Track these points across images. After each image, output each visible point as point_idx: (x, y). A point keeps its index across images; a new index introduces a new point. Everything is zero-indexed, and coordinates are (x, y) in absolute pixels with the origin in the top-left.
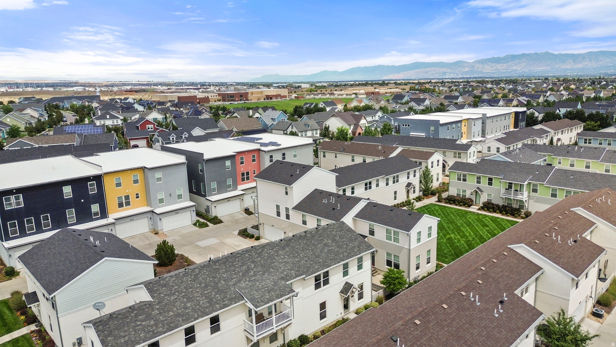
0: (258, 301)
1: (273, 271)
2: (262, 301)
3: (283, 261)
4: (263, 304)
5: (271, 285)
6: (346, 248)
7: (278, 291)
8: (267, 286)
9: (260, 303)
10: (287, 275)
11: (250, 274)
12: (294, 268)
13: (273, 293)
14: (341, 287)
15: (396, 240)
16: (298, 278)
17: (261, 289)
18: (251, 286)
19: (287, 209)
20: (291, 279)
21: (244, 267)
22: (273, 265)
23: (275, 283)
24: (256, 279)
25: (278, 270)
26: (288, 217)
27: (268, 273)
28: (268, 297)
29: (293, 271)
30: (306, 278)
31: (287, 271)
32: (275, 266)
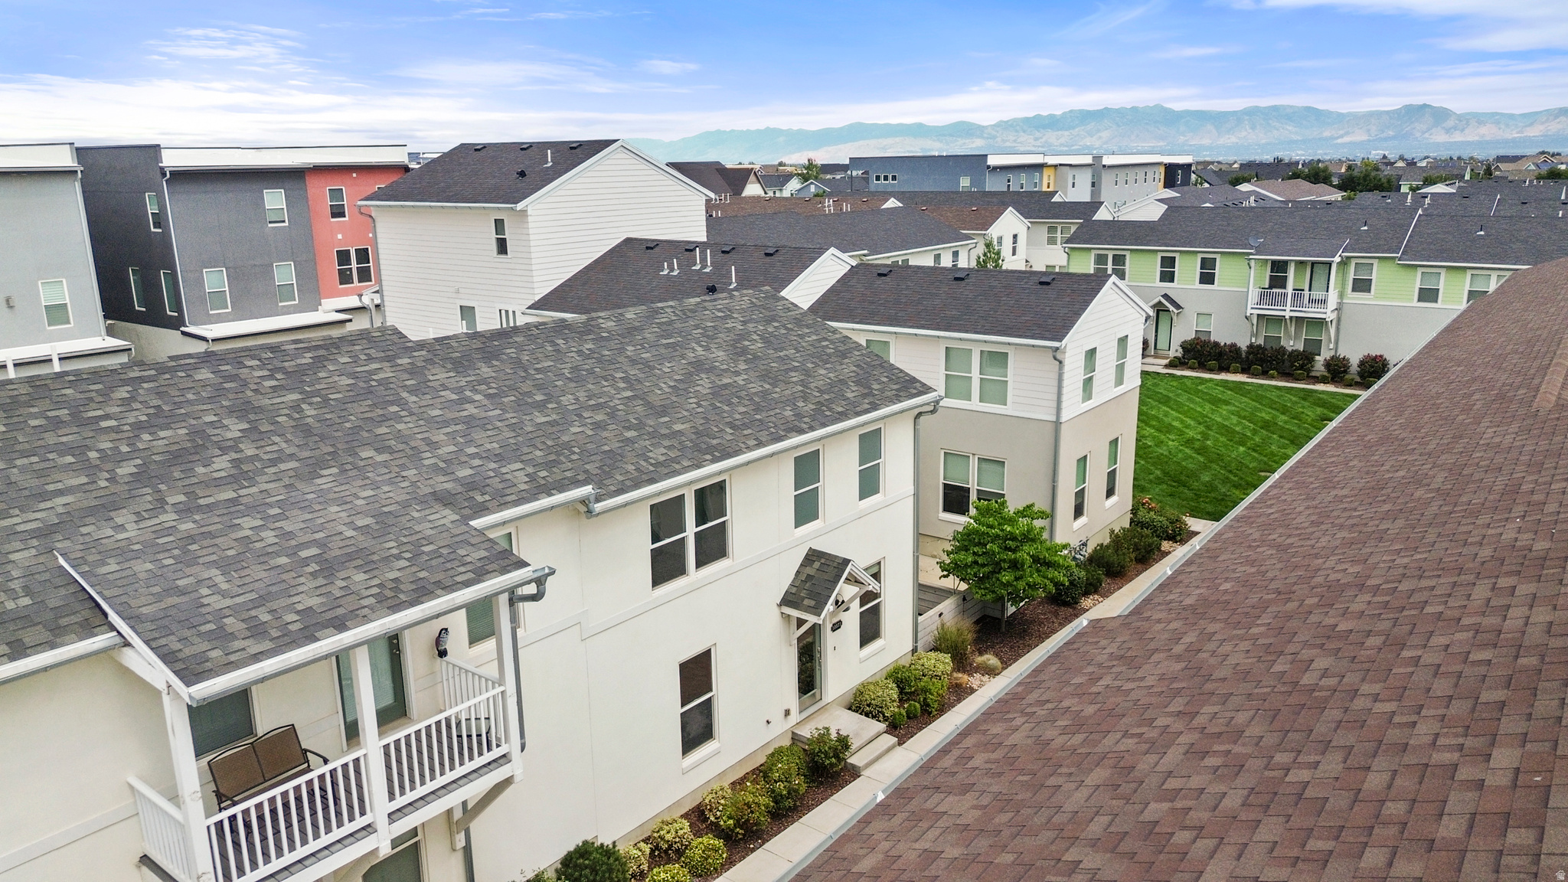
0: (221, 628)
1: (379, 458)
2: (257, 631)
3: (450, 415)
4: (267, 645)
5: (350, 533)
6: (803, 383)
7: (403, 563)
8: (321, 535)
9: (238, 644)
10: (471, 485)
11: (200, 470)
12: (525, 450)
13: (360, 577)
14: (784, 574)
15: (995, 391)
16: (545, 502)
17: (264, 556)
18: (191, 539)
20: (503, 506)
21: (162, 434)
22: (383, 430)
23: (385, 524)
24: (244, 500)
25: (416, 456)
27: (343, 471)
28: (313, 601)
29: (519, 465)
30: (598, 507)
31: (477, 462)
32: (399, 436)
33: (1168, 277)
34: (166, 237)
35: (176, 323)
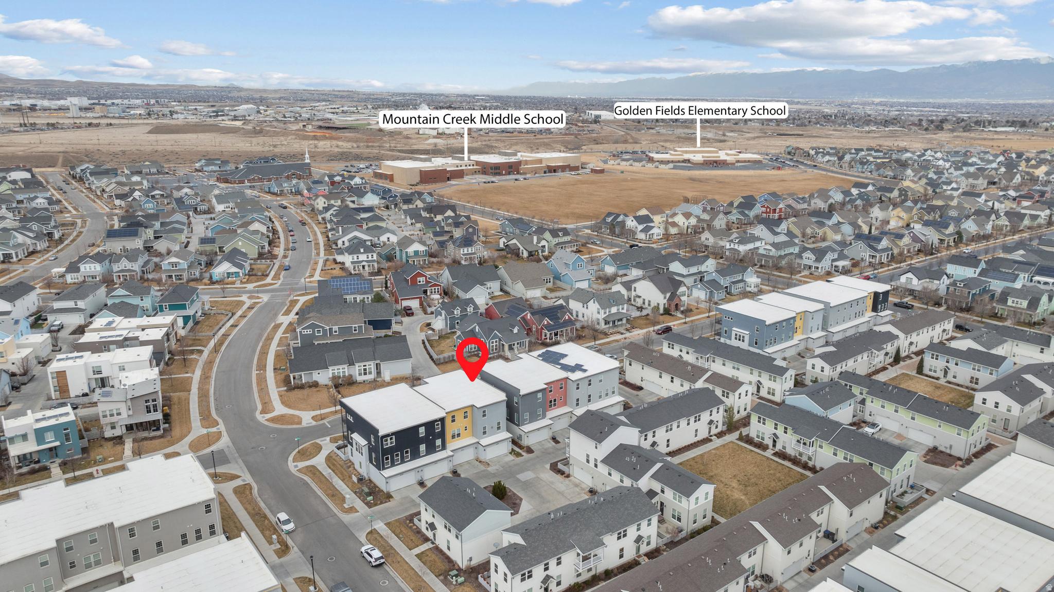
10: (600, 533)
15: (680, 501)
19: (596, 460)
26: (596, 466)
33: (776, 428)
34: (518, 407)
35: (518, 425)
